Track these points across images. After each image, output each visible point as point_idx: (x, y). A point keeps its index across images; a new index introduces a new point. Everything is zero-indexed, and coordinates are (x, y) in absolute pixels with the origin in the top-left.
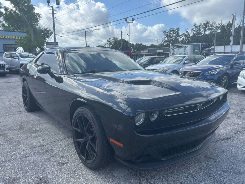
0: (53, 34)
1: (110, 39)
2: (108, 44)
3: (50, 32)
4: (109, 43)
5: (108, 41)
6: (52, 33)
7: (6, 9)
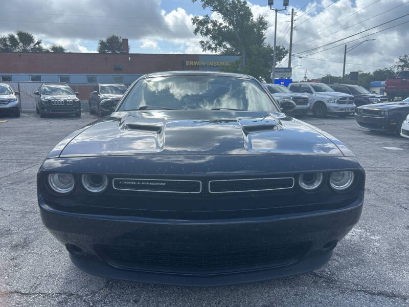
0: (288, 55)
1: (406, 56)
2: (400, 66)
3: (284, 51)
4: (402, 64)
5: (402, 60)
6: (286, 52)
7: (215, 24)
